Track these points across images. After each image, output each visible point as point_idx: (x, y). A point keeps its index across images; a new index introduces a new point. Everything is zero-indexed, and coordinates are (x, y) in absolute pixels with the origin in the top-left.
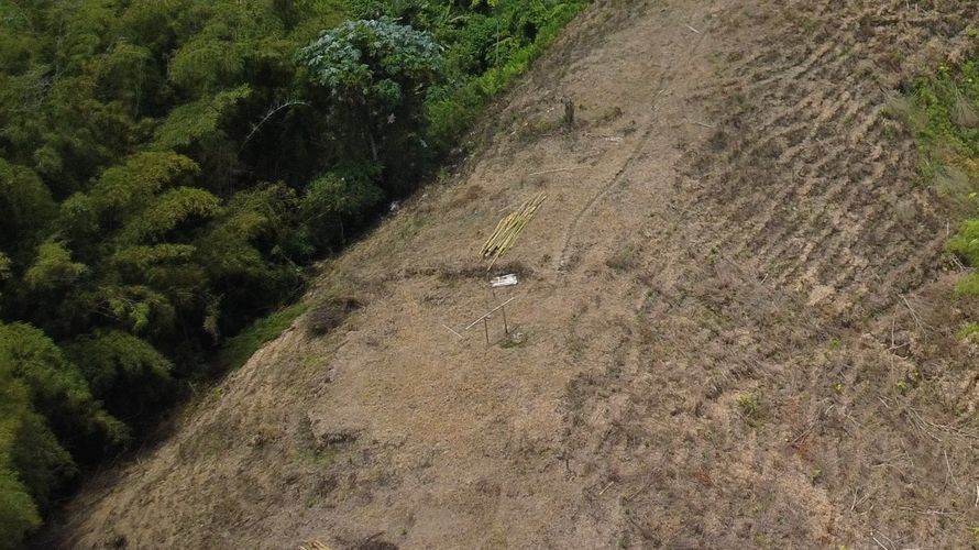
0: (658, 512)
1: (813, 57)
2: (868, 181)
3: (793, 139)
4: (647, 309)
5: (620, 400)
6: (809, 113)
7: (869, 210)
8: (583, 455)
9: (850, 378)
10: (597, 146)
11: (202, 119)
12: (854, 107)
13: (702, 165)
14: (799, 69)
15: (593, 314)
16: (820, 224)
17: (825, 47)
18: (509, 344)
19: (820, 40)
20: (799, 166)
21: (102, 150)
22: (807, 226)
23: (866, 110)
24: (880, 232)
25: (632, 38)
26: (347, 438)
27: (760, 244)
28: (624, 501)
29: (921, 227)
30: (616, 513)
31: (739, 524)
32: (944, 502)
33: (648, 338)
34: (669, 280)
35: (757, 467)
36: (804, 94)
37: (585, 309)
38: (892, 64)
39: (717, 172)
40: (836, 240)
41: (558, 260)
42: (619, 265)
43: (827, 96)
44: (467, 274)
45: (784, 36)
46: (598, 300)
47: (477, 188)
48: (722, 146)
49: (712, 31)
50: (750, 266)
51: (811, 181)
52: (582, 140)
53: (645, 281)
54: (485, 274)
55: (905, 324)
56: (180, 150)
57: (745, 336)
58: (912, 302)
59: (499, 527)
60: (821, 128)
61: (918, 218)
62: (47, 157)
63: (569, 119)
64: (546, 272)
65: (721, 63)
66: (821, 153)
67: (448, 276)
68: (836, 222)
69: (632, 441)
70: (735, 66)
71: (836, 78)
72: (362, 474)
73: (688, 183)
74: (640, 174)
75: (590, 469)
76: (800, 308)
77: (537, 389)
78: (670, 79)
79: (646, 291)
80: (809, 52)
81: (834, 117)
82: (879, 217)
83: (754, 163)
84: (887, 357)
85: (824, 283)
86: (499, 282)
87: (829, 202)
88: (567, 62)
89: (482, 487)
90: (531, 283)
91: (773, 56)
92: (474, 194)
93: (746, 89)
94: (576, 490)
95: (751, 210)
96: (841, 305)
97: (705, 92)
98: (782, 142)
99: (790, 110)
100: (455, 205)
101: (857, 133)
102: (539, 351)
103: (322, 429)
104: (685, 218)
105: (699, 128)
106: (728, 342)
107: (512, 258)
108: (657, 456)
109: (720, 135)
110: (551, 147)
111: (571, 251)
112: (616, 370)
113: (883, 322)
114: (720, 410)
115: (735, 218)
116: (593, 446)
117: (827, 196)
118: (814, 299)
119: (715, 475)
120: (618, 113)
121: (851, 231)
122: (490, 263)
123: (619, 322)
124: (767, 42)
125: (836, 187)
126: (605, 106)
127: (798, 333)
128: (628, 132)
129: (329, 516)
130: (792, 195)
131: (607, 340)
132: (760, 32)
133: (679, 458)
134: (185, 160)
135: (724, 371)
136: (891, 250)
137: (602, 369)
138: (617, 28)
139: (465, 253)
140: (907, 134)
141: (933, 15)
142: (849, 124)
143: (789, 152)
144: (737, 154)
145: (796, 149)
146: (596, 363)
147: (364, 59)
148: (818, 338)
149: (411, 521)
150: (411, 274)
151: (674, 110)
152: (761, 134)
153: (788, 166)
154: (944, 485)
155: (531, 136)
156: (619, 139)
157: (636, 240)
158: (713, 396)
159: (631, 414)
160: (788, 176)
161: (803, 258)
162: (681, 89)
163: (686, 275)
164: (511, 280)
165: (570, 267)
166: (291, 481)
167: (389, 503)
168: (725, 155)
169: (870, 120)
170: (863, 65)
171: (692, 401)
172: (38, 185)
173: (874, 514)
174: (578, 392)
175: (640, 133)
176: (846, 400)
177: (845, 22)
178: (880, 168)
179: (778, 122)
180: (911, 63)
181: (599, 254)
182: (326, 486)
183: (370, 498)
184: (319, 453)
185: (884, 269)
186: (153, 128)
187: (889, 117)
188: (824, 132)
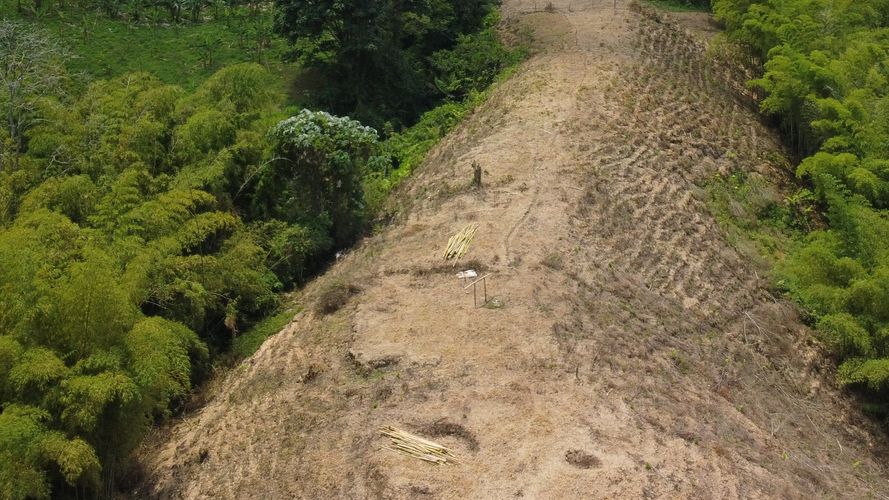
1: (637, 154)
2: (697, 236)
6: (645, 188)
7: (704, 254)
8: (583, 370)
10: (502, 198)
12: (673, 188)
13: (583, 212)
14: (630, 160)
16: (674, 258)
17: (643, 148)
18: (492, 307)
19: (638, 143)
20: (648, 220)
22: (666, 258)
23: (681, 191)
24: (716, 269)
26: (389, 363)
27: (640, 265)
28: (627, 401)
30: (624, 407)
34: (588, 278)
36: (638, 175)
38: (686, 168)
39: (595, 217)
40: (688, 270)
41: (505, 261)
42: (551, 265)
43: (654, 178)
44: (437, 270)
45: (613, 139)
48: (593, 202)
49: (561, 133)
50: (638, 277)
51: (659, 231)
53: (573, 276)
54: (456, 268)
55: (751, 329)
58: (752, 318)
60: (656, 198)
63: (479, 180)
65: (575, 151)
66: (660, 213)
67: (420, 272)
68: (685, 258)
70: (585, 155)
71: (656, 168)
73: (578, 222)
74: (542, 214)
76: (680, 309)
78: (541, 160)
80: (633, 150)
81: (663, 192)
82: (712, 259)
83: (618, 215)
85: (691, 297)
86: (461, 275)
87: (676, 245)
89: (516, 387)
91: (610, 149)
92: (418, 228)
93: (598, 169)
95: (627, 244)
96: (706, 311)
97: (571, 168)
98: (633, 205)
99: (632, 184)
101: (681, 204)
103: (366, 359)
104: (583, 243)
105: (574, 190)
109: (589, 196)
110: (467, 199)
115: (616, 247)
116: (588, 366)
117: (674, 241)
118: (687, 305)
120: (511, 178)
121: (696, 265)
122: (453, 262)
124: (604, 141)
125: (677, 237)
127: (686, 325)
128: (523, 189)
129: (394, 412)
130: (649, 238)
132: (596, 135)
134: (204, 195)
141: (703, 142)
142: (674, 198)
143: (639, 211)
144: (605, 208)
145: (642, 210)
148: (699, 330)
149: (468, 409)
150: (389, 273)
151: (552, 178)
152: (617, 197)
153: (641, 220)
155: (449, 193)
156: (518, 194)
157: (554, 252)
160: (643, 226)
161: (671, 278)
162: (552, 165)
163: (598, 276)
164: (471, 273)
165: (516, 265)
167: (443, 399)
168: (596, 207)
169: (686, 198)
175: (532, 191)
177: (651, 135)
178: (702, 229)
179: (626, 191)
182: (383, 394)
183: (426, 398)
184: (368, 373)
185: (727, 292)
187: (696, 199)
188: (658, 201)
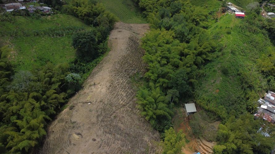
0: (106, 129)
1: (120, 75)
2: (126, 89)
3: (118, 85)
4: (104, 106)
5: (102, 117)
6: (120, 82)
7: (126, 92)
8: (99, 124)
9: (125, 111)
10: (98, 87)
11: (56, 86)
12: (124, 81)
13: (109, 89)
14: (119, 77)
15: (99, 107)
16: (121, 94)
18: (90, 111)
19: (121, 73)
20: (119, 88)
21: (46, 89)
22: (120, 95)
23: (126, 81)
24: (128, 95)
25: (100, 73)
26: (75, 122)
27: (115, 97)
28: (103, 128)
29: (132, 94)
30: (102, 130)
31: (114, 129)
32: (134, 124)
33: (104, 110)
34: (106, 102)
35: (116, 123)
36: (119, 79)
37: (98, 107)
38: (128, 75)
39: (110, 89)
40: (123, 96)
41: (95, 101)
42: (101, 101)
43: (122, 79)
44: (85, 103)
45: (117, 73)
46: (99, 106)
47: (85, 92)
49: (109, 73)
50: (114, 100)
51: (120, 90)
52: (96, 86)
53: (103, 103)
54: (87, 103)
55: (130, 105)
56: (54, 90)
57: (114, 108)
58: (131, 102)
59: (91, 132)
61: (132, 93)
62: (41, 92)
63: (94, 84)
64: (93, 103)
65: (110, 77)
66: (121, 86)
67: (83, 103)
68: (123, 94)
69: (103, 122)
70: (112, 77)
71: (123, 77)
72: (77, 126)
73: (107, 91)
74: (102, 90)
75: (99, 125)
76: (119, 104)
77: (93, 116)
79: (104, 104)
81: (122, 82)
82: (127, 93)
83: (114, 88)
84: (128, 109)
85: (122, 101)
86: (89, 104)
88: (93, 76)
89: (89, 127)
90: (92, 104)
91: (116, 75)
92: (85, 93)
93: (113, 80)
94: (98, 127)
95: (114, 94)
96: (124, 103)
97: (109, 80)
98: (117, 85)
99: (118, 82)
100: (83, 94)
101: (125, 84)
102: (93, 112)
103: (72, 121)
104: (107, 95)
105: (108, 85)
106: (112, 109)
107: (90, 101)
108: (106, 123)
109: (111, 85)
110: (93, 87)
111: (96, 100)
112: (101, 114)
113: (128, 105)
114: (112, 117)
115: (112, 95)
116: (100, 123)
117: (122, 91)
118: (121, 103)
119: (112, 125)
120: (100, 83)
121: (125, 95)
123: (101, 108)
124: (115, 74)
125: (123, 90)
126: (98, 82)
127: (119, 107)
128: (101, 85)
129: (74, 130)
130: (118, 91)
131: (100, 110)
132: (114, 73)
133: (108, 123)
134: (55, 91)
135: (112, 112)
136: (129, 97)
137: (100, 114)
138: (99, 72)
139: (85, 100)
140: (130, 83)
141: (133, 68)
142: (124, 83)
143: (118, 86)
144: (112, 87)
146: (99, 113)
147: (72, 79)
148: (121, 107)
149: (82, 131)
150: (79, 103)
151: (105, 83)
152: (115, 84)
154: (134, 122)
155: (90, 86)
156: (100, 86)
157: (102, 98)
158: (111, 115)
159: (103, 118)
160: (118, 89)
161: (120, 98)
162: (106, 80)
163: (108, 102)
164: (90, 103)
165: (96, 102)
166: (70, 126)
167: (80, 129)
168: (111, 87)
169: (126, 82)
170: (126, 75)
171: (109, 116)
172: (40, 95)
173: (127, 127)
174: (98, 117)
175: (102, 85)
176: (124, 114)
177: (123, 70)
178: (127, 87)
180: (130, 74)
181: (99, 100)
182: (74, 127)
183: (78, 129)
184: (72, 123)
185: (128, 99)
186: (51, 87)
187: (128, 81)
188: (121, 84)
